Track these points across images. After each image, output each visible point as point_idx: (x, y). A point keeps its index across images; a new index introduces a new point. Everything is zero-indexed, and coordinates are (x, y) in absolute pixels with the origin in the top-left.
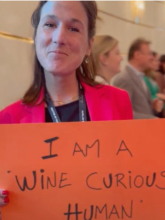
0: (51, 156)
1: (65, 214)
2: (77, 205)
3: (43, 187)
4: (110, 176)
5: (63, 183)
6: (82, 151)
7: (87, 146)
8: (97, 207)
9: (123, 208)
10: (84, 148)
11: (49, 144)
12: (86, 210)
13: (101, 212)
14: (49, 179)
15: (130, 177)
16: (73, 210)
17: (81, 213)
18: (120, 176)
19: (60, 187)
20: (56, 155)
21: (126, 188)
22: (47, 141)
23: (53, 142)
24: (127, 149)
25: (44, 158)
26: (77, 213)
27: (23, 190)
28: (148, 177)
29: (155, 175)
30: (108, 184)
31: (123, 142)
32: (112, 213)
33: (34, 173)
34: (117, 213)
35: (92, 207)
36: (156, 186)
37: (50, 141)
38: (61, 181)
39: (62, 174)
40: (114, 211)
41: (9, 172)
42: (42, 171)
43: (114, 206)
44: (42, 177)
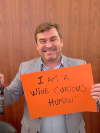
0: (41, 83)
1: (49, 103)
2: (52, 99)
3: (40, 94)
4: (63, 88)
7: (53, 78)
8: (60, 99)
9: (69, 99)
10: (52, 79)
11: (40, 79)
12: (56, 101)
13: (61, 101)
14: (41, 91)
15: (70, 88)
16: (51, 101)
17: (54, 102)
18: (66, 88)
19: (46, 93)
20: (42, 83)
21: (69, 92)
22: (39, 78)
23: (41, 78)
24: (67, 78)
25: (39, 84)
27: (33, 95)
28: (77, 88)
29: (79, 86)
30: (62, 91)
31: (65, 75)
32: (65, 101)
33: (36, 89)
34: (67, 101)
35: (58, 100)
36: (81, 90)
38: (46, 91)
39: (46, 89)
40: (66, 100)
41: (28, 90)
42: (39, 88)
43: (66, 99)
44: (39, 90)
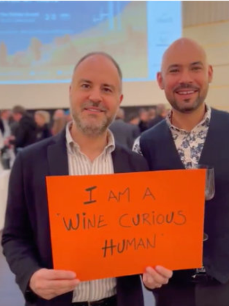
0: (91, 202)
1: (103, 249)
2: (112, 241)
3: (84, 228)
5: (101, 224)
6: (115, 197)
7: (120, 193)
8: (128, 241)
9: (148, 241)
10: (117, 195)
11: (89, 192)
13: (131, 244)
14: (89, 221)
15: (154, 216)
16: (109, 245)
18: (146, 216)
19: (99, 227)
20: (95, 201)
21: (150, 224)
22: (87, 190)
23: (94, 191)
24: (151, 194)
25: (86, 203)
26: (112, 247)
27: (69, 229)
28: (167, 216)
29: (173, 214)
30: (136, 222)
31: (148, 188)
32: (139, 244)
33: (78, 215)
34: (143, 245)
35: (124, 241)
36: (174, 222)
37: (90, 189)
38: (100, 222)
39: (100, 216)
40: (141, 243)
41: (58, 214)
42: (84, 214)
43: (141, 240)
44: (84, 219)
